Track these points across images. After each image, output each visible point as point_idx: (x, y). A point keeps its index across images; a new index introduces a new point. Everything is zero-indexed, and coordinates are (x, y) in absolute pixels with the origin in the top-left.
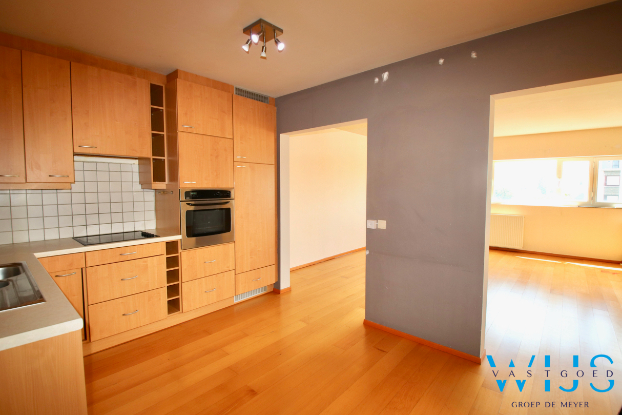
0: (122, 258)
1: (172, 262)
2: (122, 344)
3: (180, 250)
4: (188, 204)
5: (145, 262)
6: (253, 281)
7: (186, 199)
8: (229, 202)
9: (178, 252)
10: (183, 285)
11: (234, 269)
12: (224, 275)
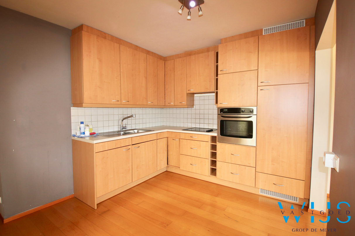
0: (191, 139)
1: (214, 147)
2: (193, 178)
3: (217, 142)
4: (221, 116)
5: (200, 143)
6: (274, 184)
7: (220, 113)
8: (251, 117)
9: (216, 143)
10: (217, 163)
11: (255, 167)
12: (245, 168)
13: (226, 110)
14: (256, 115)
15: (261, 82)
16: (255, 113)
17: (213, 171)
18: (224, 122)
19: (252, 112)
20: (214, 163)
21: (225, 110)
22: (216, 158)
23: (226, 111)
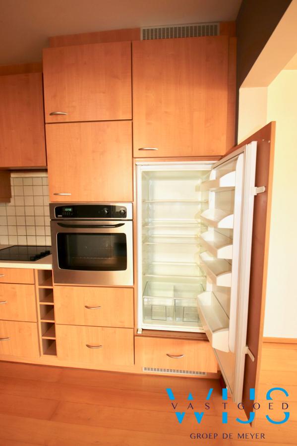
1: (48, 295)
3: (54, 284)
4: (59, 224)
5: (14, 288)
6: (167, 355)
7: (57, 216)
8: (123, 224)
9: (52, 286)
10: (57, 327)
11: (133, 327)
12: (115, 332)
13: (70, 210)
14: (132, 220)
15: (139, 149)
16: (129, 216)
17: (50, 346)
18: (68, 236)
19: (123, 214)
20: (50, 328)
21: (67, 210)
22: (53, 318)
23: (68, 212)
